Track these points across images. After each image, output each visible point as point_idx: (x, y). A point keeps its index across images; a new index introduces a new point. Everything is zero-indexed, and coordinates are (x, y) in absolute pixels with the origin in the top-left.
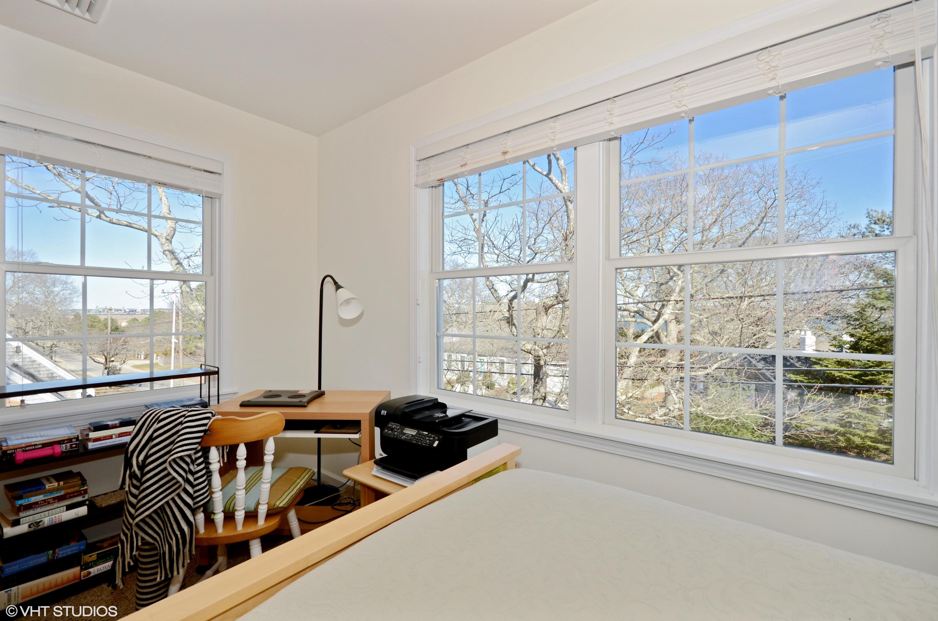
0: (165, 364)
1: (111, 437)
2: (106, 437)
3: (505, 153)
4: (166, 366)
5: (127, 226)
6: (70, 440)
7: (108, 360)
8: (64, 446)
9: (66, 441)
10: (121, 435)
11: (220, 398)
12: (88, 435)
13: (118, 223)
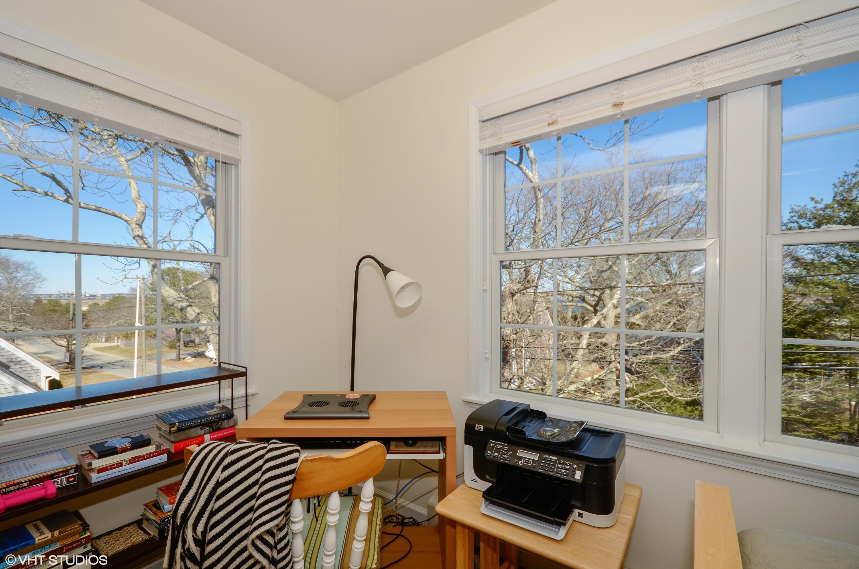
0: (126, 347)
1: (120, 464)
2: (114, 465)
3: (616, 105)
4: (127, 348)
5: (96, 210)
6: (66, 472)
7: (70, 343)
8: (58, 480)
9: (62, 474)
10: (132, 461)
11: (234, 401)
12: (90, 464)
13: (87, 207)
